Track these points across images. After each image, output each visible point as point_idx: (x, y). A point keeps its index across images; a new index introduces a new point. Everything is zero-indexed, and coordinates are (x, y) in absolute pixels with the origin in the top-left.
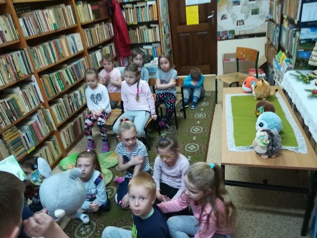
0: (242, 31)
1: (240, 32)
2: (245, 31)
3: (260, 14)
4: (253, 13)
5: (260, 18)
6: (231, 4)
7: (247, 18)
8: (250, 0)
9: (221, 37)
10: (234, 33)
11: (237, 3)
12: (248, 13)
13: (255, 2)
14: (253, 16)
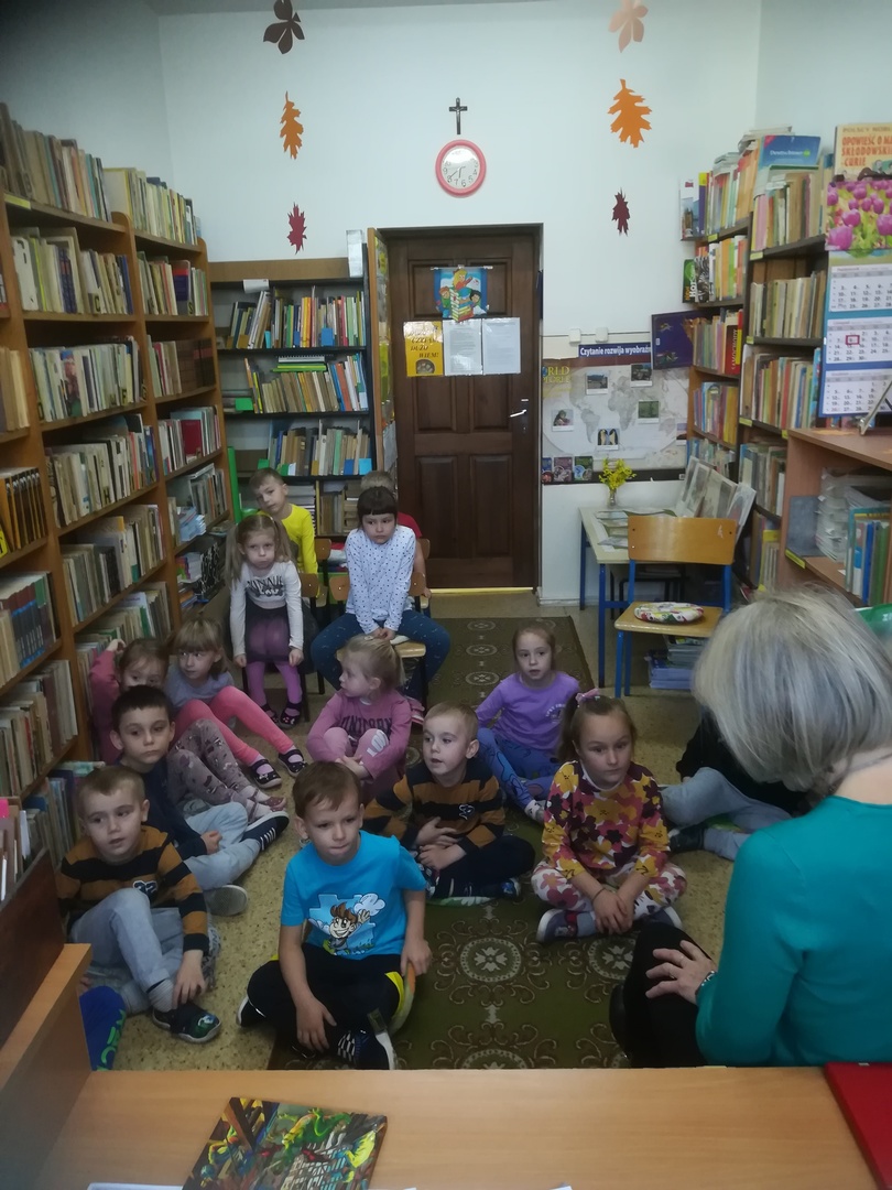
1: (606, 461)
3: (663, 418)
4: (642, 414)
5: (662, 427)
6: (583, 383)
7: (627, 425)
8: (634, 377)
9: (552, 475)
10: (591, 465)
11: (598, 382)
12: (630, 411)
13: (649, 383)
14: (642, 420)
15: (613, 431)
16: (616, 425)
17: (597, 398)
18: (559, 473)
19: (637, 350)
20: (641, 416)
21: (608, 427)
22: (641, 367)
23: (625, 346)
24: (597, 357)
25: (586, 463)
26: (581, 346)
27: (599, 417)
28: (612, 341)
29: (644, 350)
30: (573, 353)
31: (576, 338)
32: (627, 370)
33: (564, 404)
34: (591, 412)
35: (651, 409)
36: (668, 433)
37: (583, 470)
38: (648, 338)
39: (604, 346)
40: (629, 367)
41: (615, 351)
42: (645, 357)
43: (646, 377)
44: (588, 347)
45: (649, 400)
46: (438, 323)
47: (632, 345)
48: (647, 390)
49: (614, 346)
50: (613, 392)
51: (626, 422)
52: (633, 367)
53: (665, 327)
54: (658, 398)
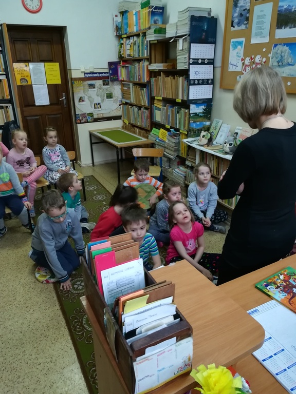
0: (100, 114)
2: (103, 114)
5: (114, 102)
6: (87, 87)
8: (104, 84)
9: (80, 120)
10: (93, 116)
11: (92, 86)
12: (104, 97)
13: (109, 86)
14: (108, 100)
15: (99, 103)
16: (100, 102)
17: (92, 92)
18: (82, 120)
19: (104, 75)
20: (107, 98)
21: (97, 102)
22: (105, 81)
23: (100, 73)
24: (91, 77)
25: (91, 115)
26: (85, 73)
27: (94, 99)
28: (95, 71)
29: (107, 75)
30: (83, 76)
31: (83, 70)
32: (101, 82)
33: (81, 94)
34: (91, 97)
35: (110, 96)
36: (116, 103)
37: (91, 118)
38: (107, 70)
39: (93, 73)
40: (102, 81)
41: (97, 75)
42: (107, 77)
43: (107, 84)
44: (87, 73)
45: (109, 92)
46: (27, 64)
47: (102, 73)
48: (108, 89)
49: (96, 73)
50: (97, 90)
51: (103, 100)
52: (103, 81)
53: (113, 67)
54: (112, 92)
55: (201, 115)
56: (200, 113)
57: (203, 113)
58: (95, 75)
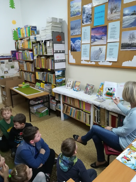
0: (8, 76)
1: (6, 76)
2: (9, 76)
3: (15, 68)
4: (11, 68)
5: (15, 70)
7: (9, 70)
8: (9, 62)
11: (3, 63)
12: (9, 67)
13: (12, 63)
14: (12, 69)
15: (7, 71)
17: (3, 66)
19: (9, 57)
21: (6, 70)
24: (2, 58)
25: (3, 77)
27: (4, 69)
28: (4, 55)
29: (10, 57)
32: (7, 60)
34: (2, 68)
35: (13, 67)
36: (16, 71)
38: (11, 55)
39: (3, 56)
41: (5, 57)
43: (11, 62)
45: (12, 65)
48: (12, 64)
49: (5, 56)
50: (6, 64)
51: (9, 69)
52: (9, 60)
53: (14, 53)
54: (14, 65)
55: (61, 75)
56: (60, 75)
57: (62, 74)
58: (4, 57)
